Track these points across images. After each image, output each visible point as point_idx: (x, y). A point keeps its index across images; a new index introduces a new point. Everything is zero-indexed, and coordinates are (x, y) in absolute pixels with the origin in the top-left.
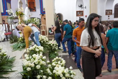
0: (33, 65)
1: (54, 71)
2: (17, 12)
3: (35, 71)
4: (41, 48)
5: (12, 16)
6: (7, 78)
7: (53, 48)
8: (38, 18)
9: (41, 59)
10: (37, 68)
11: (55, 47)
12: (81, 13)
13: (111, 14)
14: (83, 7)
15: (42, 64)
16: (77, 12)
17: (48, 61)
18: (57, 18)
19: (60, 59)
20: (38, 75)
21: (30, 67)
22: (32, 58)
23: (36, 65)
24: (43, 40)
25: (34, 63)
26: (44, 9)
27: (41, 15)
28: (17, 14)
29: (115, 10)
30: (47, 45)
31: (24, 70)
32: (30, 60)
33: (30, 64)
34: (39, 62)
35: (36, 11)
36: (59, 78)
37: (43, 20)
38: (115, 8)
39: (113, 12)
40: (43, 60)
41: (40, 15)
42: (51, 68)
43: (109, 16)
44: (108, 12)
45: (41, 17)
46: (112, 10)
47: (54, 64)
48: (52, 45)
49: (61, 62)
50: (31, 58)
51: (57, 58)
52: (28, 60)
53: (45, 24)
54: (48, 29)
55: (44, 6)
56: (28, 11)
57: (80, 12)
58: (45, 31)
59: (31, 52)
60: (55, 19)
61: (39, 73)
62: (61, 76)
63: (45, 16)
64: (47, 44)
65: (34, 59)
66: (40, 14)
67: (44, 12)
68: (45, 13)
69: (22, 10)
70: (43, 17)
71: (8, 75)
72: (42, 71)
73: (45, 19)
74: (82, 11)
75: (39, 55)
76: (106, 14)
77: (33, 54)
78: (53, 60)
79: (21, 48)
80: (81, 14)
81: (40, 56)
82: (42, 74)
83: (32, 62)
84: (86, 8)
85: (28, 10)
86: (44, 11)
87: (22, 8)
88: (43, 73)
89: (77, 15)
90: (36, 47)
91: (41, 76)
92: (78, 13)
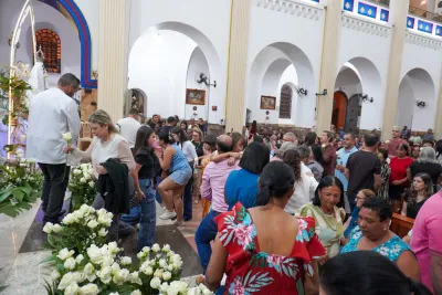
12: (199, 96)
13: (274, 107)
14: (208, 82)
16: (188, 91)
18: (133, 103)
26: (95, 74)
27: (83, 90)
28: (5, 83)
29: (282, 98)
35: (59, 72)
37: (89, 107)
38: (282, 94)
39: (278, 104)
40: (122, 266)
42: (140, 283)
43: (267, 113)
44: (267, 103)
45: (83, 98)
46: (275, 98)
47: (146, 267)
50: (85, 262)
51: (156, 247)
52: (72, 271)
55: (95, 66)
57: (196, 92)
60: (125, 107)
63: (96, 97)
67: (94, 84)
68: (96, 87)
69: (24, 74)
70: (89, 99)
73: (94, 104)
74: (202, 92)
76: (262, 106)
78: (140, 255)
80: (197, 99)
83: (86, 277)
84: (215, 86)
86: (93, 78)
89: (188, 101)
92: (192, 95)
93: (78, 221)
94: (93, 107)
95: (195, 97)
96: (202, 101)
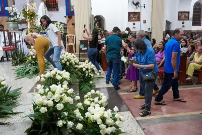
0: (51, 103)
1: (87, 114)
2: (25, 10)
3: (54, 113)
4: (66, 74)
5: (16, 18)
6: (6, 124)
7: (87, 75)
8: (62, 23)
9: (64, 94)
10: (58, 109)
11: (90, 74)
12: (137, 16)
13: (188, 18)
14: (139, 5)
15: (66, 101)
16: (130, 14)
17: (78, 98)
18: (95, 23)
19: (97, 94)
20: (59, 120)
21: (45, 106)
22: (50, 92)
23: (55, 103)
24: (69, 60)
25: (53, 100)
26: (72, 7)
27: (67, 17)
28: (25, 14)
29: (194, 12)
30: (76, 70)
31: (35, 111)
32: (45, 94)
33: (46, 102)
34: (61, 99)
35: (58, 10)
36: (95, 125)
37: (71, 26)
38: (194, 9)
39: (191, 16)
40: (68, 95)
41: (65, 17)
42: (83, 109)
43: (183, 23)
44: (183, 16)
45: (68, 22)
46: (188, 13)
47: (87, 102)
48: (84, 69)
49: (100, 99)
50: (48, 91)
51: (93, 91)
52: (42, 95)
53: (74, 33)
54: (78, 43)
55: (72, 3)
56: (44, 10)
57: (134, 13)
58: (73, 45)
59: (47, 82)
60: (90, 25)
61: (60, 118)
62: (99, 122)
63: (74, 20)
64: (76, 68)
65: (54, 93)
66: (65, 15)
67: (73, 13)
68: (74, 15)
69: (34, 8)
70: (71, 22)
71: (8, 119)
72: (66, 114)
73: (73, 24)
74: (139, 13)
75: (62, 87)
76: (179, 19)
77: (51, 85)
78: (86, 96)
79: (30, 73)
80: (135, 18)
81: (63, 89)
82: (67, 118)
83: (49, 98)
84: (144, 7)
85: (44, 7)
86: (72, 10)
87: (34, 4)
88: (68, 116)
89: (129, 20)
90: (56, 73)
91: (65, 123)
92: (132, 15)
93: (52, 76)
94: (73, 26)
95: (134, 16)
96: (138, 19)
